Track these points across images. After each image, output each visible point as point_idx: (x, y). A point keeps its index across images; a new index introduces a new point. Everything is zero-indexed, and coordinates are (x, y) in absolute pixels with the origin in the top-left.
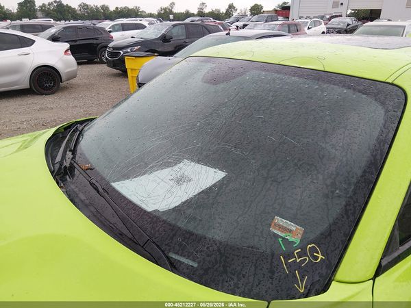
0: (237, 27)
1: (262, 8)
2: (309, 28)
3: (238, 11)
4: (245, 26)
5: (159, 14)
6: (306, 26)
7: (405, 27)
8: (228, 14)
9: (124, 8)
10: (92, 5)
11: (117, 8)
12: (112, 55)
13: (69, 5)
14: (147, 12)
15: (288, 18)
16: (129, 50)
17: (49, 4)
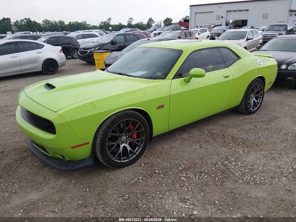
0: (155, 34)
1: (172, 20)
2: (199, 34)
3: (156, 23)
4: (159, 34)
5: (101, 26)
6: (197, 33)
7: (247, 32)
8: (149, 25)
9: (76, 22)
10: (52, 21)
11: (70, 23)
12: (82, 53)
13: (36, 21)
14: (92, 25)
15: (188, 27)
16: (93, 50)
17: (21, 21)
